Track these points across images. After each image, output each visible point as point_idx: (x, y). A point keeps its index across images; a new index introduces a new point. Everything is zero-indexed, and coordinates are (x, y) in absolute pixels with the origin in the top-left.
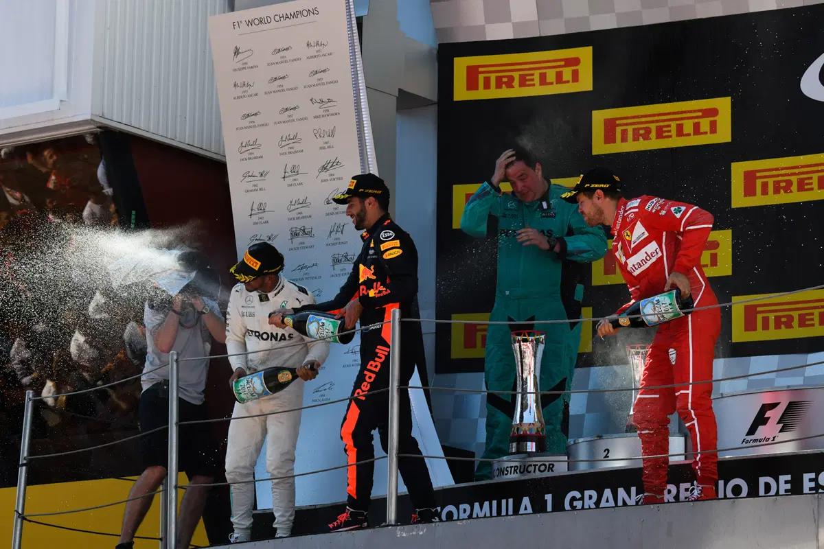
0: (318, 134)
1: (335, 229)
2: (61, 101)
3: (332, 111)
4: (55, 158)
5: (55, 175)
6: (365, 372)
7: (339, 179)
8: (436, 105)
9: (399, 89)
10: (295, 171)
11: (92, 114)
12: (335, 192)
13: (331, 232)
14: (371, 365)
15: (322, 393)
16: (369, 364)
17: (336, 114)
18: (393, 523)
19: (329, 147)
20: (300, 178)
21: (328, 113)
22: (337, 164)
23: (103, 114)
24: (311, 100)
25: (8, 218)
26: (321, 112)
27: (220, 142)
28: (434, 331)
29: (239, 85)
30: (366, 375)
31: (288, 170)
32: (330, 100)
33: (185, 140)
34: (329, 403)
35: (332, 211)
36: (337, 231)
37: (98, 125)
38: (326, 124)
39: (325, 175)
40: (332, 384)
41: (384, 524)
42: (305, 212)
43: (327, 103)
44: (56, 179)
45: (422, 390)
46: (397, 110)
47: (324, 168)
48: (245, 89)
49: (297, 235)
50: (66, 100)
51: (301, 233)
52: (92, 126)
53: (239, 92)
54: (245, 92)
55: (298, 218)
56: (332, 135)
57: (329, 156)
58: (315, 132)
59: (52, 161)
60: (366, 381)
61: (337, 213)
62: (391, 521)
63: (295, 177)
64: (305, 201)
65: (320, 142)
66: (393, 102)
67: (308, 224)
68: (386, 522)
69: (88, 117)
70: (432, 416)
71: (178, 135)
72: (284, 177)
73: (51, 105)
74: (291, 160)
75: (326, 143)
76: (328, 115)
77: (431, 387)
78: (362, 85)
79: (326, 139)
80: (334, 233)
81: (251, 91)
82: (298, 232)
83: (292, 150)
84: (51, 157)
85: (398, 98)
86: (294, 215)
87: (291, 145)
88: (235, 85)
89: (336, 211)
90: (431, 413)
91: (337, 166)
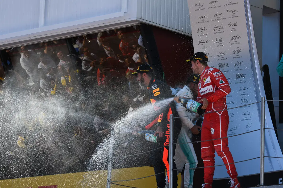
0: (230, 25)
1: (237, 64)
2: (124, 12)
3: (236, 15)
4: (122, 35)
5: (122, 42)
6: (166, 135)
7: (239, 43)
8: (279, 12)
9: (264, 6)
10: (221, 40)
11: (137, 18)
12: (237, 49)
13: (235, 65)
14: (167, 132)
15: (232, 131)
16: (166, 132)
17: (237, 16)
18: (262, 185)
19: (235, 30)
20: (223, 43)
21: (234, 16)
22: (238, 37)
23: (142, 18)
24: (227, 11)
25: (103, 60)
26: (231, 16)
27: (189, 28)
28: (279, 106)
29: (197, 5)
30: (166, 136)
31: (218, 40)
32: (235, 11)
33: (175, 28)
34: (235, 136)
35: (236, 56)
36: (238, 65)
37: (140, 22)
38: (233, 21)
39: (233, 42)
40: (237, 128)
41: (259, 185)
42: (225, 57)
43: (234, 12)
44: (122, 43)
45: (274, 130)
46: (263, 14)
47: (232, 39)
48: (200, 6)
49: (222, 66)
50: (127, 12)
51: (223, 66)
52: (137, 23)
53: (197, 8)
54: (200, 8)
55: (222, 60)
56: (236, 25)
57: (235, 34)
58: (229, 24)
59: (121, 36)
60: (167, 139)
61: (238, 57)
62: (262, 184)
63: (221, 43)
64: (224, 52)
65: (231, 28)
66: (261, 11)
67: (225, 62)
68: (259, 184)
69: (136, 19)
70: (278, 141)
71: (172, 26)
72: (216, 43)
73: (121, 14)
74: (219, 36)
75: (233, 28)
76: (234, 17)
77: (277, 129)
78: (248, 4)
79: (233, 27)
80: (237, 66)
81: (202, 7)
82: (222, 65)
83: (219, 32)
84: (120, 34)
85: (263, 10)
86: (220, 58)
87: (219, 30)
88: (196, 5)
89: (238, 56)
90: (278, 139)
91: (238, 38)
